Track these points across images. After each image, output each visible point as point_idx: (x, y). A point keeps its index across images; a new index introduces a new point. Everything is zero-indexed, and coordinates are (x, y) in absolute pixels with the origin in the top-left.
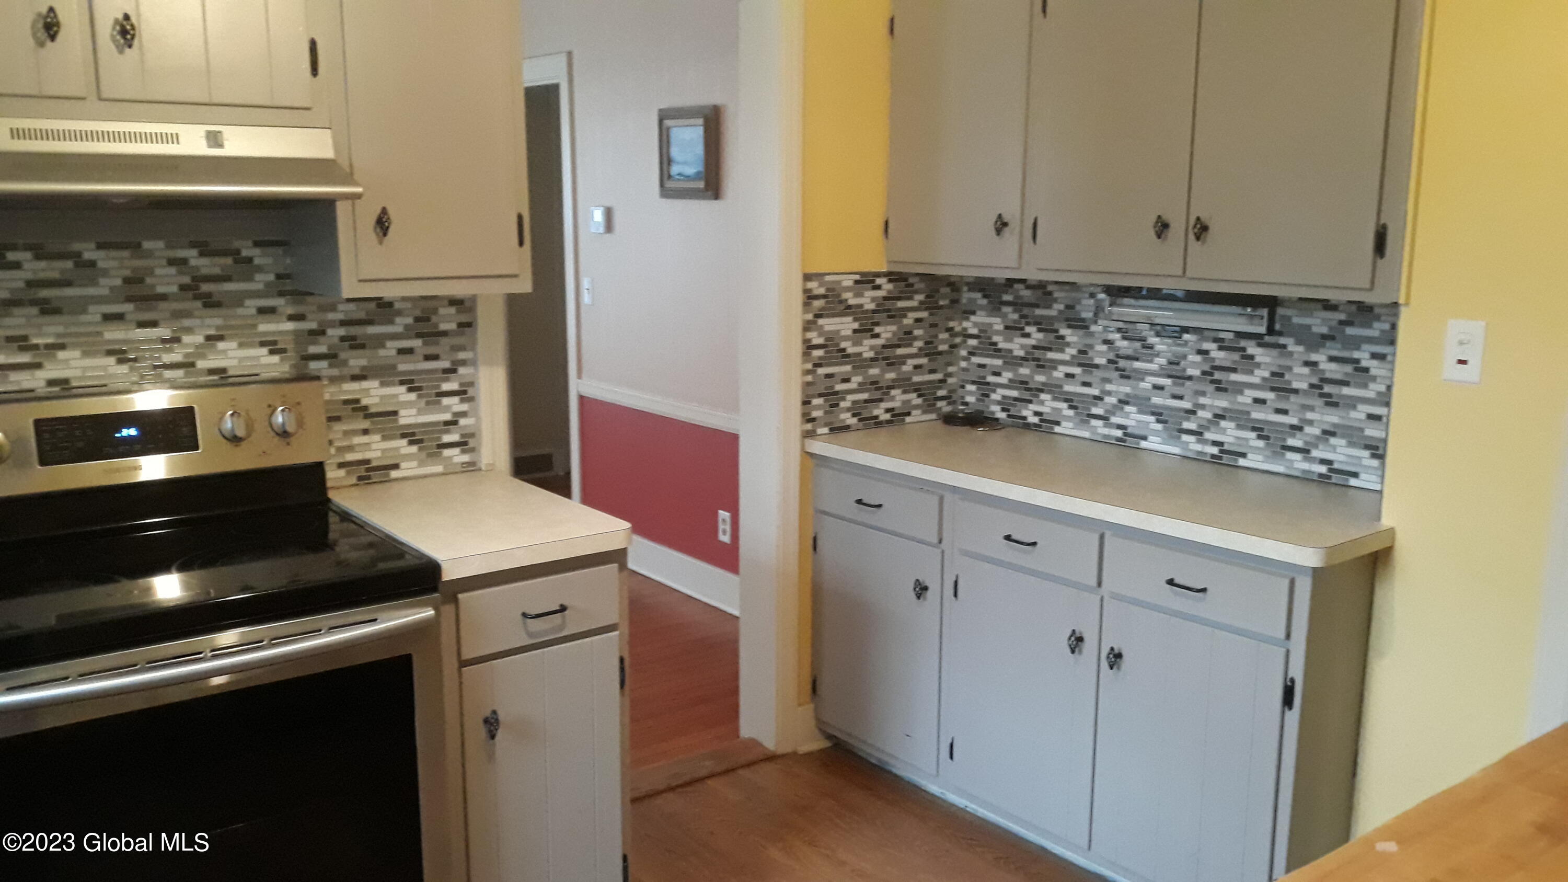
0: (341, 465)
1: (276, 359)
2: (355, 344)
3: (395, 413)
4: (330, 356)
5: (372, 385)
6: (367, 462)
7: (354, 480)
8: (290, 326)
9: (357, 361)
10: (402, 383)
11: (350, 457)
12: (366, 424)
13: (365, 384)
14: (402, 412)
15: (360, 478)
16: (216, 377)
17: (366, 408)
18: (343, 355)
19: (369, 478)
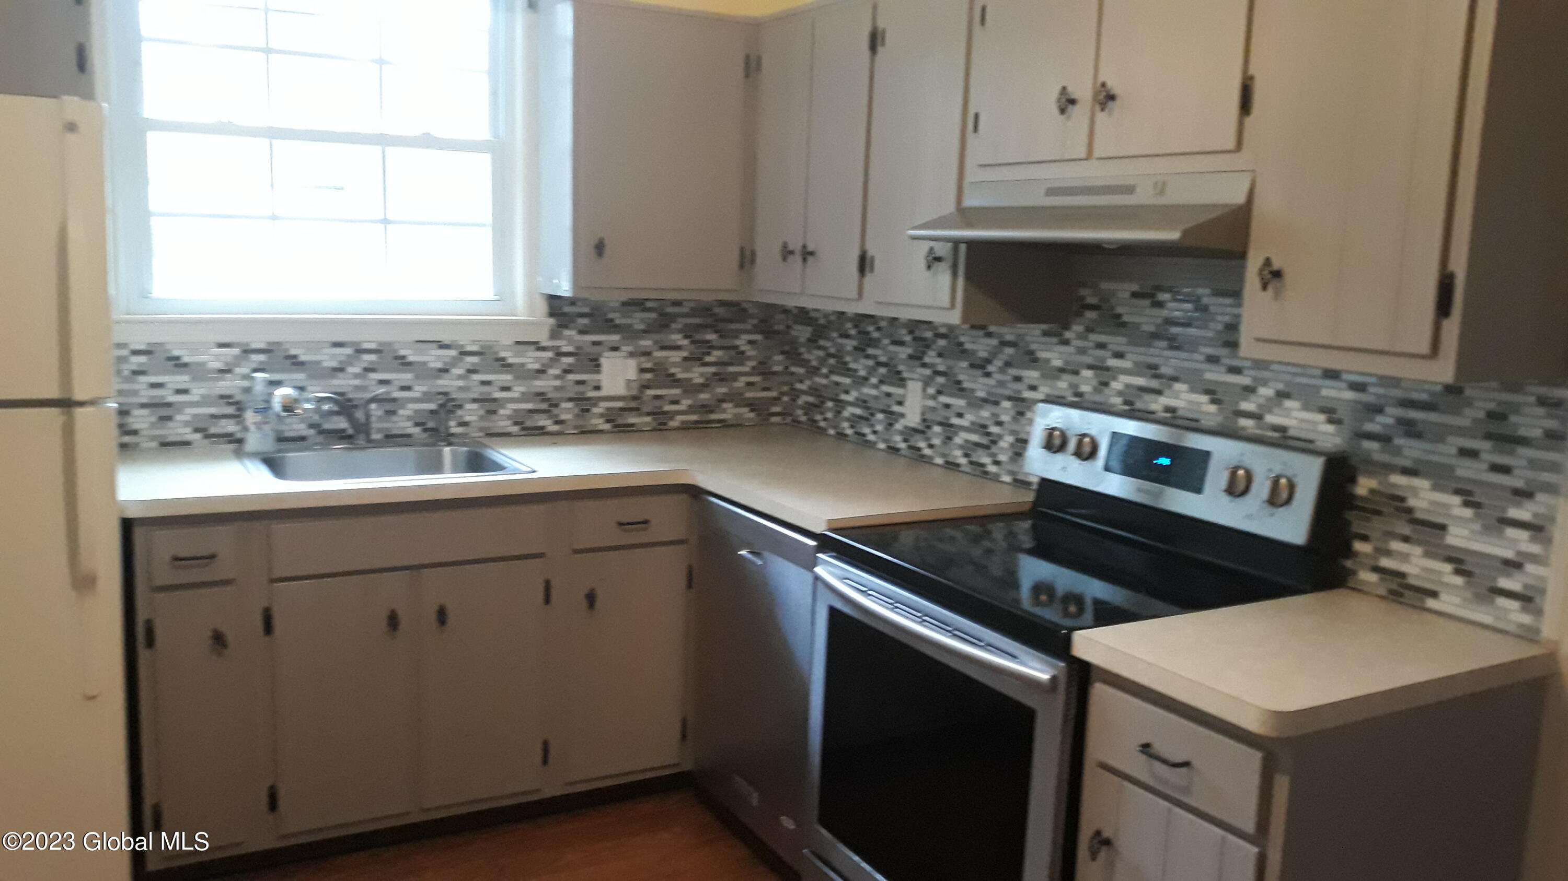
0: (1376, 569)
1: (1330, 428)
2: (1410, 429)
3: (1443, 528)
4: (1384, 439)
5: (1422, 483)
6: (1402, 575)
7: (1382, 591)
8: (1349, 395)
9: (1412, 450)
10: (1457, 492)
11: (1385, 562)
12: (1406, 530)
13: (1416, 482)
14: (1452, 530)
15: (1393, 592)
16: (1276, 435)
17: (1410, 510)
18: (1399, 441)
19: (1401, 595)
